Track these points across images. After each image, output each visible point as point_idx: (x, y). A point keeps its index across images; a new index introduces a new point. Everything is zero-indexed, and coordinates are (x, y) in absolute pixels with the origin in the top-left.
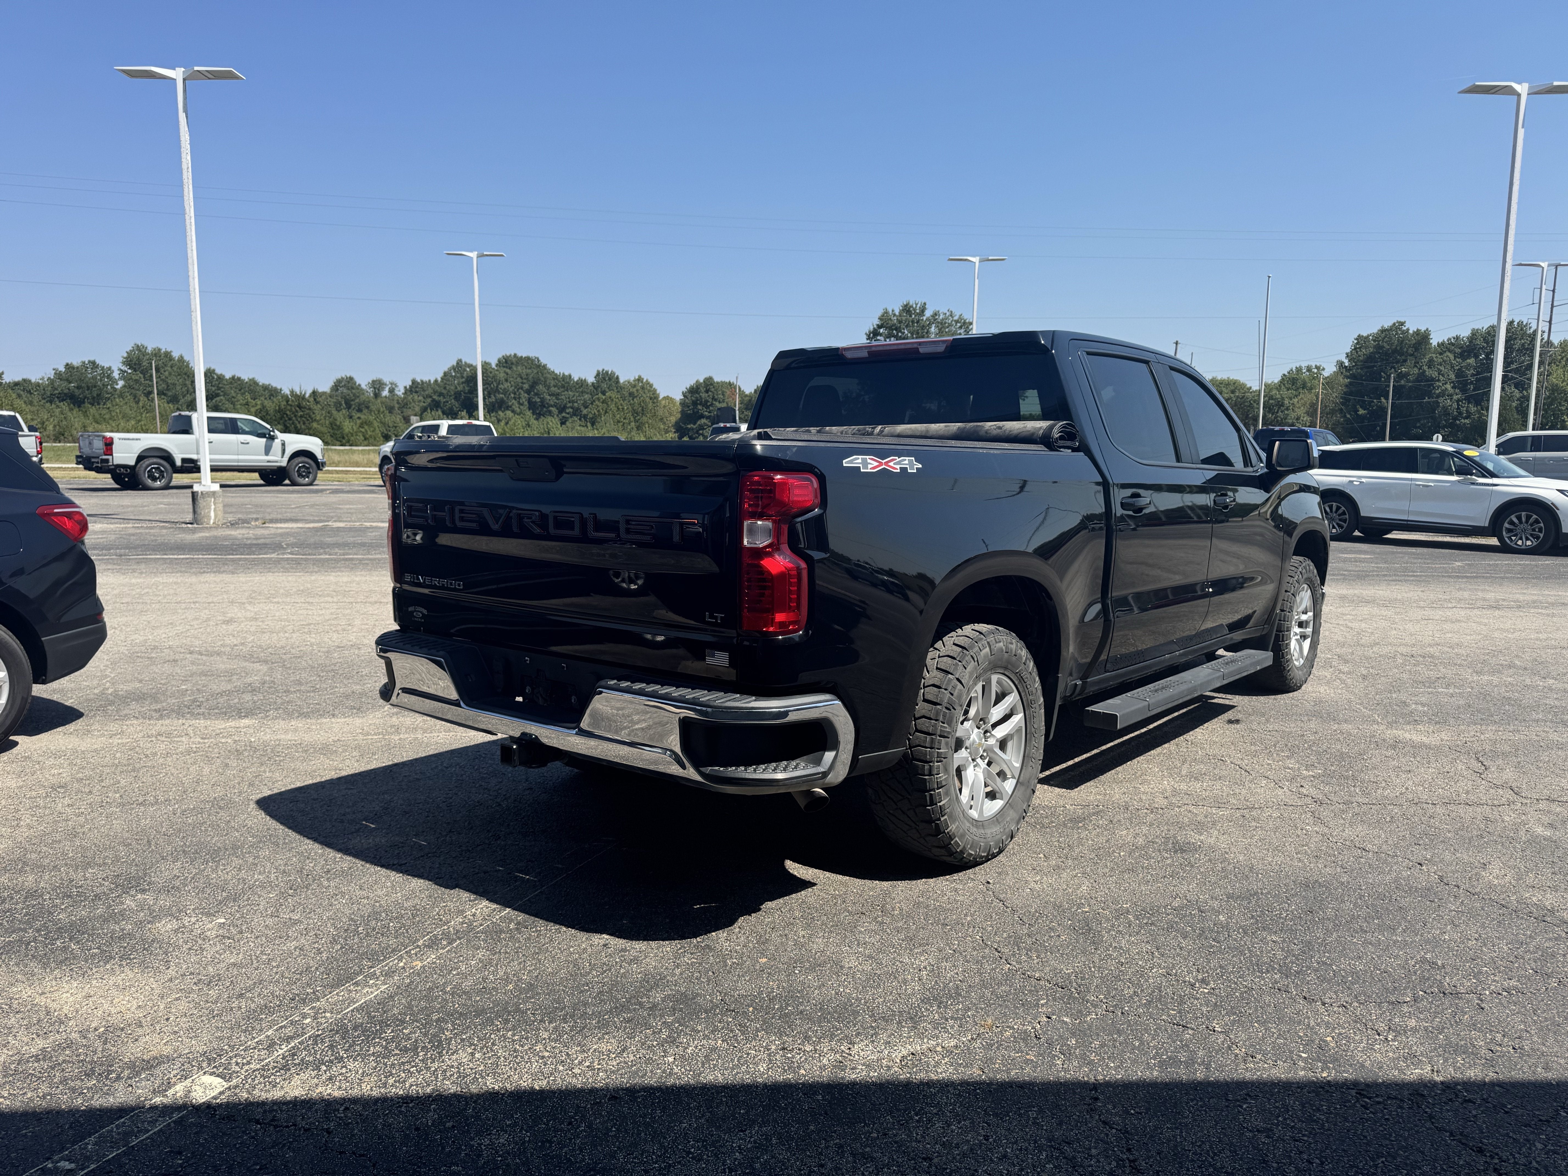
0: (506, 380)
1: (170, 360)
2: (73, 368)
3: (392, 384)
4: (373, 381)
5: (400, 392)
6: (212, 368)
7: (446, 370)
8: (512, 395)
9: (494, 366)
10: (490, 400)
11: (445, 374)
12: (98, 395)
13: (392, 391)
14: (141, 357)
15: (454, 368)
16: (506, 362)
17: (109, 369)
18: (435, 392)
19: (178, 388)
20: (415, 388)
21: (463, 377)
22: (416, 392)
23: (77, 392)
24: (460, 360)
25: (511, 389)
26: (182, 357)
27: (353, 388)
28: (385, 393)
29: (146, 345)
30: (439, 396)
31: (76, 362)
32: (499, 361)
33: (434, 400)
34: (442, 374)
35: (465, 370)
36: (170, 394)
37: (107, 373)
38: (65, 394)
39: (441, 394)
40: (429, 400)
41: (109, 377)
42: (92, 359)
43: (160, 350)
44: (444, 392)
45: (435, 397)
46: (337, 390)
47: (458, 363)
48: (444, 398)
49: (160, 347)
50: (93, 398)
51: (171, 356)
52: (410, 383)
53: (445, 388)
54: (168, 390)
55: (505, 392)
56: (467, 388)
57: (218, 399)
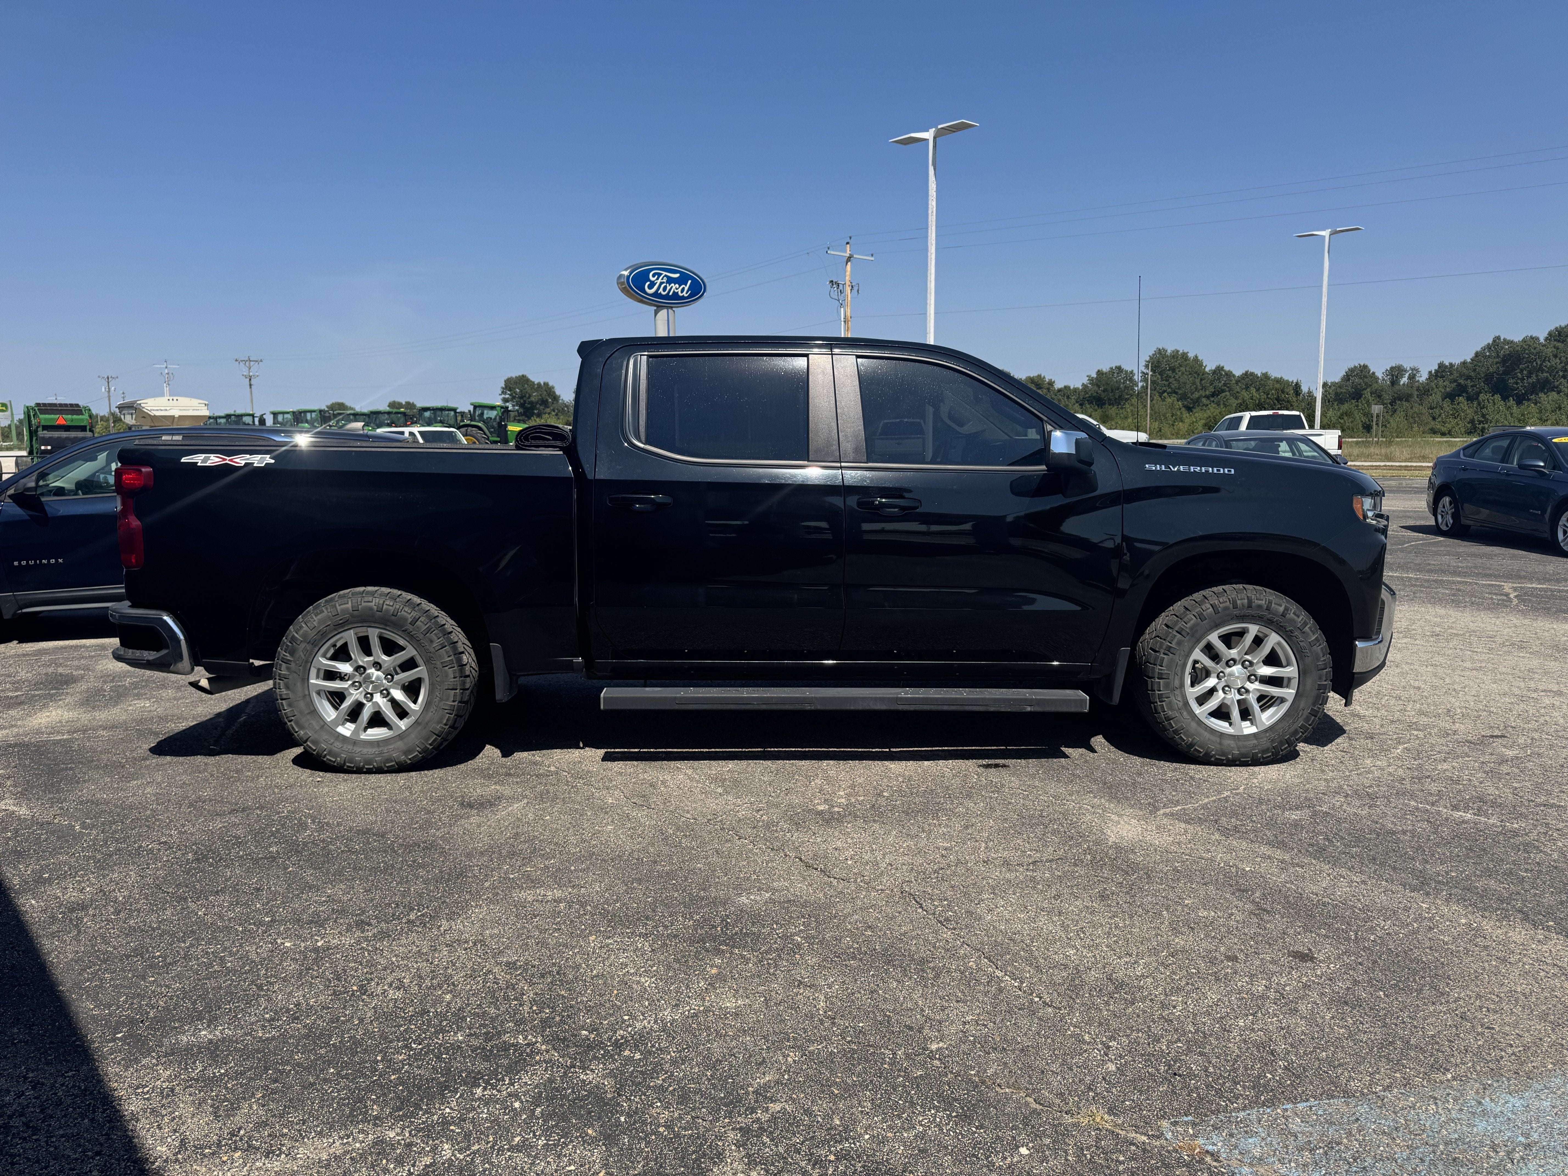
0: (1555, 356)
1: (1186, 360)
2: (1103, 374)
3: (1412, 370)
4: (1392, 368)
5: (1423, 377)
6: (1222, 365)
7: (1479, 349)
8: (1561, 373)
9: (1542, 340)
10: (1530, 380)
11: (1477, 354)
12: (1120, 397)
13: (1412, 377)
14: (1161, 359)
15: (1489, 347)
16: (1560, 334)
17: (1132, 372)
18: (1461, 376)
19: (1188, 386)
20: (1442, 371)
21: (1498, 356)
22: (1442, 377)
23: (1103, 395)
24: (1498, 338)
25: (1559, 367)
26: (1196, 357)
27: (1365, 377)
28: (1404, 380)
29: (1166, 347)
30: (1467, 380)
31: (1105, 368)
32: (1550, 334)
33: (1459, 385)
34: (1472, 355)
35: (1502, 348)
36: (1180, 392)
37: (1130, 375)
38: (1094, 397)
39: (1469, 377)
40: (1454, 385)
41: (1131, 380)
42: (1118, 365)
43: (1178, 351)
44: (1473, 374)
45: (1462, 381)
46: (1349, 380)
47: (1494, 341)
48: (1472, 381)
49: (1178, 349)
50: (1116, 399)
51: (1187, 356)
52: (1437, 368)
53: (1475, 370)
54: (1179, 389)
55: (1551, 370)
56: (1501, 369)
57: (1223, 394)
